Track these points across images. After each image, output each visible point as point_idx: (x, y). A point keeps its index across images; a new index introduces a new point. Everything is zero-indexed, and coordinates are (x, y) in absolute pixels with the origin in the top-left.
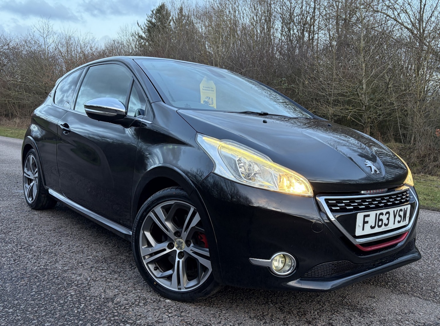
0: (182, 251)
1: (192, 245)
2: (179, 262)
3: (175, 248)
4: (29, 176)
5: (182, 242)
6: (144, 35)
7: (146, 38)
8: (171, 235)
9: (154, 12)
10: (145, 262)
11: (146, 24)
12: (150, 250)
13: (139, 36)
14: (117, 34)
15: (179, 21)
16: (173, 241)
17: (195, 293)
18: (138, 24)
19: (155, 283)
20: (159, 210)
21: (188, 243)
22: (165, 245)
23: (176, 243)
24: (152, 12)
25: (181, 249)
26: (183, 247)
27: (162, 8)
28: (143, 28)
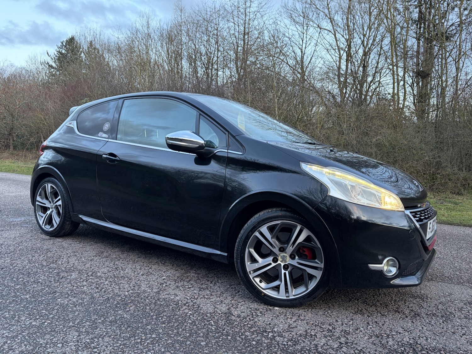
0: (287, 263)
1: (297, 257)
2: (285, 274)
3: (279, 262)
4: (45, 204)
5: (287, 256)
6: (54, 65)
7: (56, 67)
8: (276, 251)
9: (64, 44)
10: (252, 276)
11: (56, 54)
12: (257, 265)
13: (49, 66)
14: (26, 63)
15: (88, 53)
16: (277, 256)
17: (304, 299)
18: (48, 53)
19: (263, 294)
20: (264, 229)
21: (292, 257)
22: (270, 259)
23: (280, 257)
24: (62, 44)
25: (286, 262)
26: (287, 260)
27: (71, 40)
28: (53, 58)
